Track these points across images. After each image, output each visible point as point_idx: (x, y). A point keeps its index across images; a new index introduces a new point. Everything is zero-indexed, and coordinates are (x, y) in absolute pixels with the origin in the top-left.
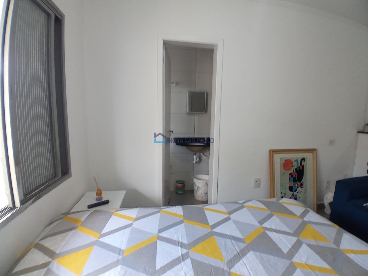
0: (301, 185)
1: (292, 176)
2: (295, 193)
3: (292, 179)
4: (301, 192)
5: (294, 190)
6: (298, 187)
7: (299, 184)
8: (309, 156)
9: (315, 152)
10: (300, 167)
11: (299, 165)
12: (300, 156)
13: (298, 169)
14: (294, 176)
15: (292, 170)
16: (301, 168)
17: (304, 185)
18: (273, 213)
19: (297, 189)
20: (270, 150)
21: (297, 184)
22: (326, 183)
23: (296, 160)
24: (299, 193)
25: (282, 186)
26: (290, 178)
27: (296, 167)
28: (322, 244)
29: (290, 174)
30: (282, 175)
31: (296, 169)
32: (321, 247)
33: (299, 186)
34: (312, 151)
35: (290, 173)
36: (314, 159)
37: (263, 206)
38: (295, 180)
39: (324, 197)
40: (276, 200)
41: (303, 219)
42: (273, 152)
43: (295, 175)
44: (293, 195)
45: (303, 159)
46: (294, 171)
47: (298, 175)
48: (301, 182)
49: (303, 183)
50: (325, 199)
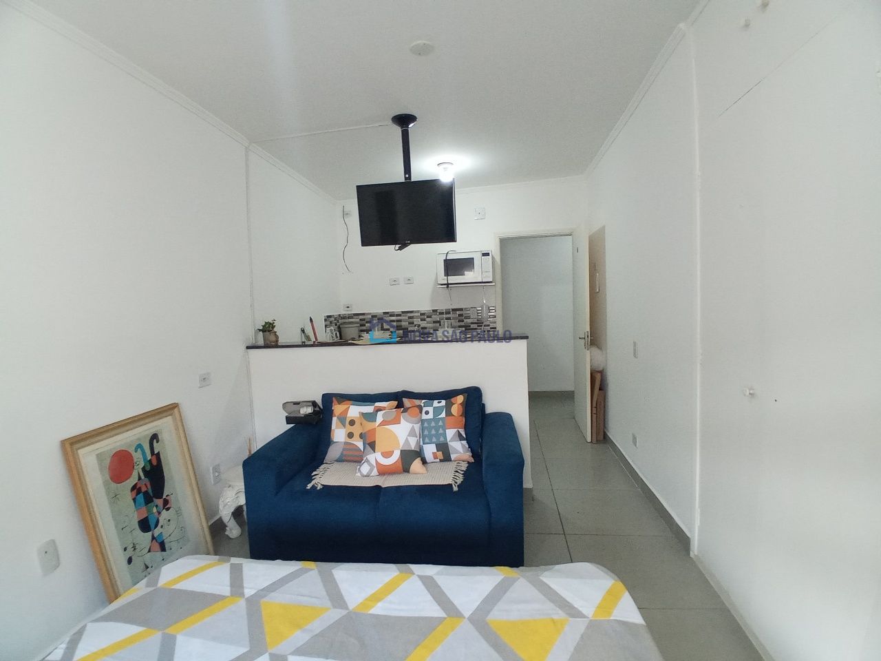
0: (166, 502)
1: (139, 492)
2: (157, 532)
3: (141, 498)
4: (169, 520)
5: (152, 524)
6: (159, 513)
7: (160, 502)
8: (164, 426)
9: (176, 410)
10: (150, 460)
11: (149, 457)
12: (145, 430)
13: (148, 468)
14: (144, 489)
15: (135, 474)
16: (155, 463)
17: (172, 499)
18: (169, 631)
19: (160, 518)
20: (63, 443)
21: (157, 506)
22: (211, 471)
23: (139, 446)
24: (165, 526)
25: (122, 529)
26: (134, 500)
27: (142, 465)
28: (317, 626)
29: (134, 488)
30: (114, 498)
31: (143, 469)
32: (321, 634)
33: (162, 507)
34: (171, 409)
35: (131, 486)
36: (177, 429)
37: (132, 630)
38: (148, 500)
39: (218, 505)
40: (148, 585)
41: (242, 595)
42: (71, 445)
43: (146, 485)
44: (153, 538)
45: (155, 437)
46: (140, 479)
47: (151, 484)
48: (164, 497)
49: (167, 496)
50: (221, 507)
